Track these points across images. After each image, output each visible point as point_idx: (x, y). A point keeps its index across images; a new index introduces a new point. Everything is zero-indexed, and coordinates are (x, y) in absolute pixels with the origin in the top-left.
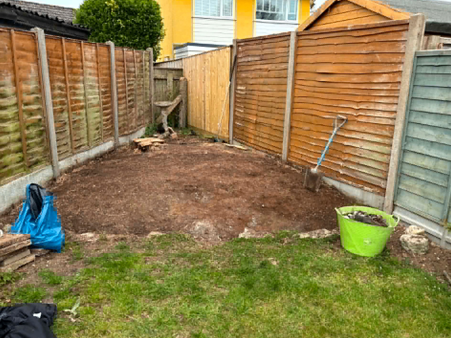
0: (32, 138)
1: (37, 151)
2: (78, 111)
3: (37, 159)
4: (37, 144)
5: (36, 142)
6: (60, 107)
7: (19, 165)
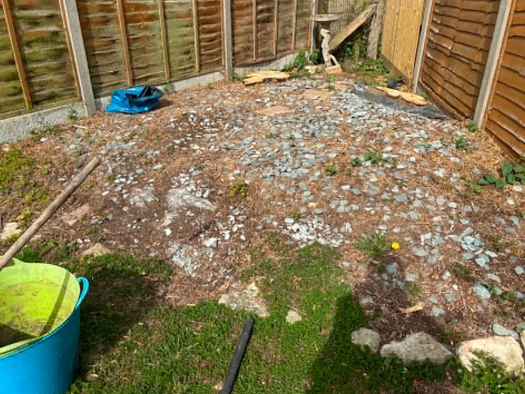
0: (38, 61)
1: (51, 80)
2: (141, 23)
3: (53, 92)
4: (49, 69)
5: (47, 67)
6: (102, 14)
7: (13, 98)
